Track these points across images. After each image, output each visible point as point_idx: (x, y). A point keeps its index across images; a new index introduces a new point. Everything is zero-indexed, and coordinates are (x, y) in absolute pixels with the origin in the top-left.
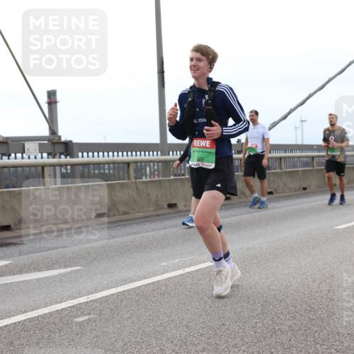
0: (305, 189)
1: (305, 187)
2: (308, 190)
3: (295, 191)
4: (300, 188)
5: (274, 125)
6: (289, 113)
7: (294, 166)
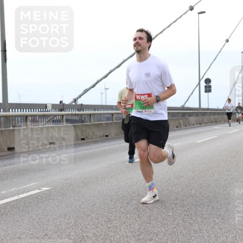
0: (107, 136)
1: (107, 134)
2: (109, 137)
3: (100, 138)
4: (104, 135)
5: (86, 91)
6: (97, 83)
7: (100, 120)
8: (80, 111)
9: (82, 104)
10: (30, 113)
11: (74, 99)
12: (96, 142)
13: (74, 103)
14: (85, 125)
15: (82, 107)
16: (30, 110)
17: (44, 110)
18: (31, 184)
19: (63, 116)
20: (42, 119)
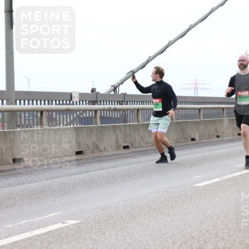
8: (122, 104)
9: (125, 94)
11: (113, 86)
14: (130, 126)
15: (125, 98)
17: (68, 102)
18: (50, 215)
19: (96, 111)
20: (65, 116)
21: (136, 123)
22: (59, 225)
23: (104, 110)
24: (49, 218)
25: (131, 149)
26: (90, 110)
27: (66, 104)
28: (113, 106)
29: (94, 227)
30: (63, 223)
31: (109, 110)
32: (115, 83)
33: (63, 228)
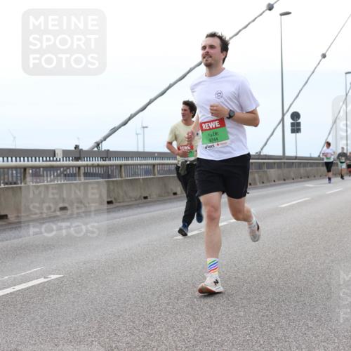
0: (145, 198)
1: (146, 195)
2: (149, 199)
3: (136, 200)
4: (140, 197)
5: (114, 130)
6: (130, 119)
7: (135, 174)
8: (105, 160)
9: (108, 150)
10: (30, 163)
11: (96, 143)
12: (129, 207)
13: (96, 149)
14: (113, 181)
15: (108, 155)
16: (30, 159)
17: (51, 159)
18: (33, 270)
19: (79, 168)
20: (49, 173)
21: (120, 179)
22: (42, 280)
23: (87, 166)
24: (31, 273)
25: (114, 203)
26: (73, 167)
27: (50, 161)
28: (96, 163)
29: (76, 281)
30: (45, 278)
31: (93, 166)
32: (98, 139)
33: (45, 282)
